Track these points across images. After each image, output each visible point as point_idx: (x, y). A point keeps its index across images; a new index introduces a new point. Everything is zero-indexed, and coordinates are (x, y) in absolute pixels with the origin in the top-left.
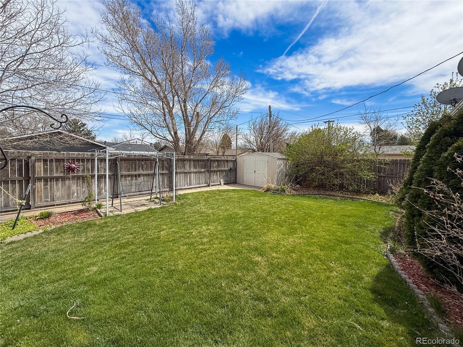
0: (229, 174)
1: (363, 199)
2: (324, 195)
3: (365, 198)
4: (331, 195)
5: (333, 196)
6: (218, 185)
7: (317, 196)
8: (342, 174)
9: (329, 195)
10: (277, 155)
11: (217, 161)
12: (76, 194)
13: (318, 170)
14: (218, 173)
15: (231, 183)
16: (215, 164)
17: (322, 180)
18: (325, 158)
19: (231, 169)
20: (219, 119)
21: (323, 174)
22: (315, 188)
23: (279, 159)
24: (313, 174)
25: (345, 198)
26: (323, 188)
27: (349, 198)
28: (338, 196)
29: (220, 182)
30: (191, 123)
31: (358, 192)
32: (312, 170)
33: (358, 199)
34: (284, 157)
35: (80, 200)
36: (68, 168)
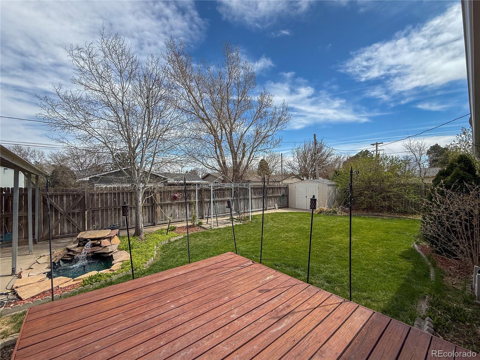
0: (282, 199)
1: (409, 218)
2: (373, 215)
3: (411, 217)
4: (380, 215)
5: (381, 216)
6: (273, 209)
7: (366, 216)
8: (389, 197)
9: (377, 215)
10: (327, 181)
11: (271, 188)
12: (178, 216)
13: (366, 194)
14: (273, 199)
15: (283, 207)
16: (271, 191)
17: (370, 202)
18: (373, 183)
19: (283, 195)
20: (263, 148)
21: (371, 198)
22: (364, 210)
23: (329, 185)
24: (362, 197)
25: (393, 218)
26: (372, 209)
27: (396, 217)
28: (386, 216)
29: (275, 206)
30: (237, 153)
31: (405, 213)
32: (361, 194)
33: (405, 218)
34: (333, 183)
35: (180, 220)
36: (174, 197)
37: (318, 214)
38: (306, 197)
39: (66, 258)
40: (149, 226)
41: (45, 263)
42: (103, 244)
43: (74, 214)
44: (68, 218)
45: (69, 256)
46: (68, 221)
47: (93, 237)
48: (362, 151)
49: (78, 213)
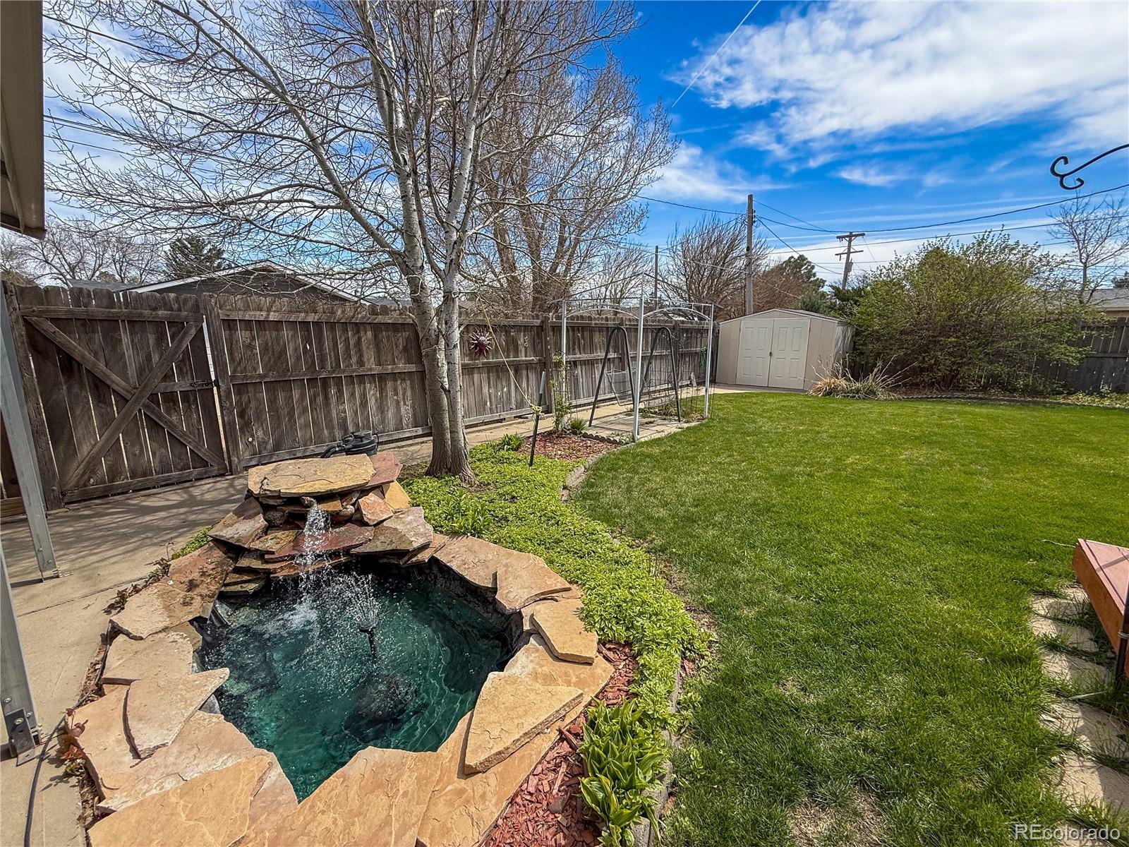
0: (703, 361)
6: (687, 385)
12: (488, 404)
14: (687, 359)
16: (684, 339)
19: (706, 350)
29: (690, 378)
35: (496, 416)
36: (476, 345)
37: (823, 395)
38: (771, 354)
39: (237, 588)
40: (416, 437)
41: (165, 629)
42: (368, 516)
43: (170, 398)
44: (152, 412)
45: (246, 578)
46: (154, 426)
47: (321, 487)
48: (792, 257)
49: (185, 395)
